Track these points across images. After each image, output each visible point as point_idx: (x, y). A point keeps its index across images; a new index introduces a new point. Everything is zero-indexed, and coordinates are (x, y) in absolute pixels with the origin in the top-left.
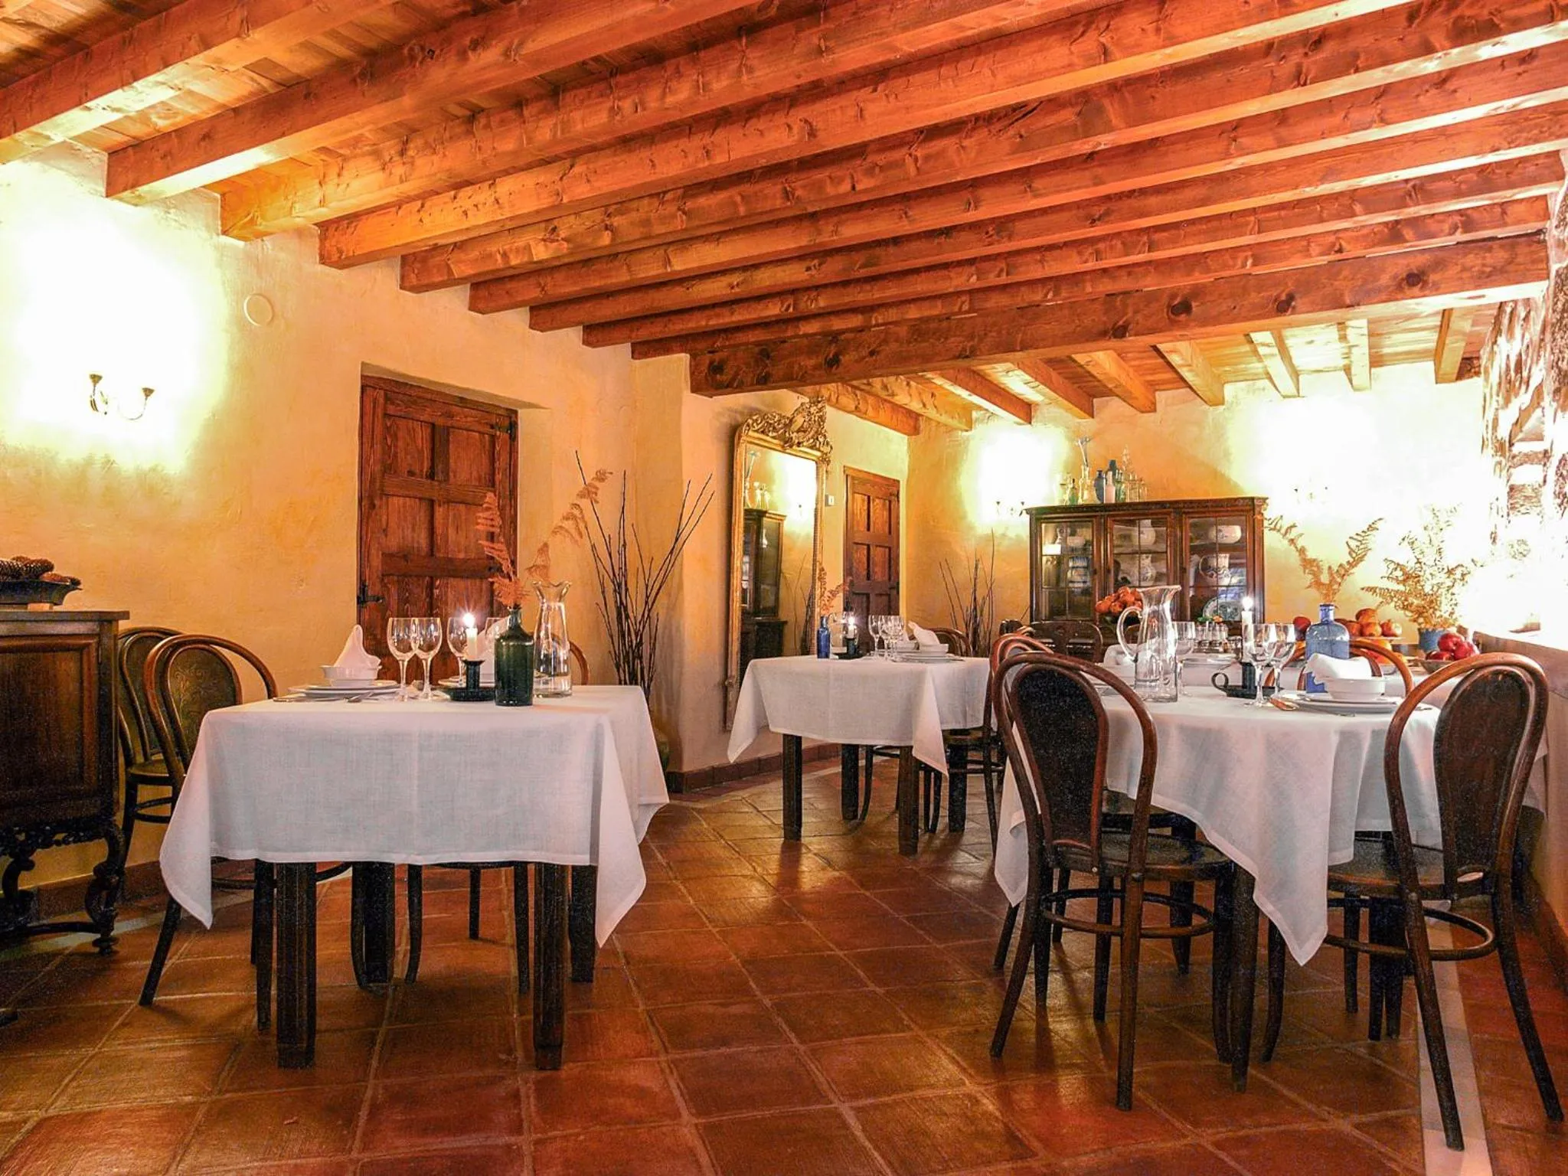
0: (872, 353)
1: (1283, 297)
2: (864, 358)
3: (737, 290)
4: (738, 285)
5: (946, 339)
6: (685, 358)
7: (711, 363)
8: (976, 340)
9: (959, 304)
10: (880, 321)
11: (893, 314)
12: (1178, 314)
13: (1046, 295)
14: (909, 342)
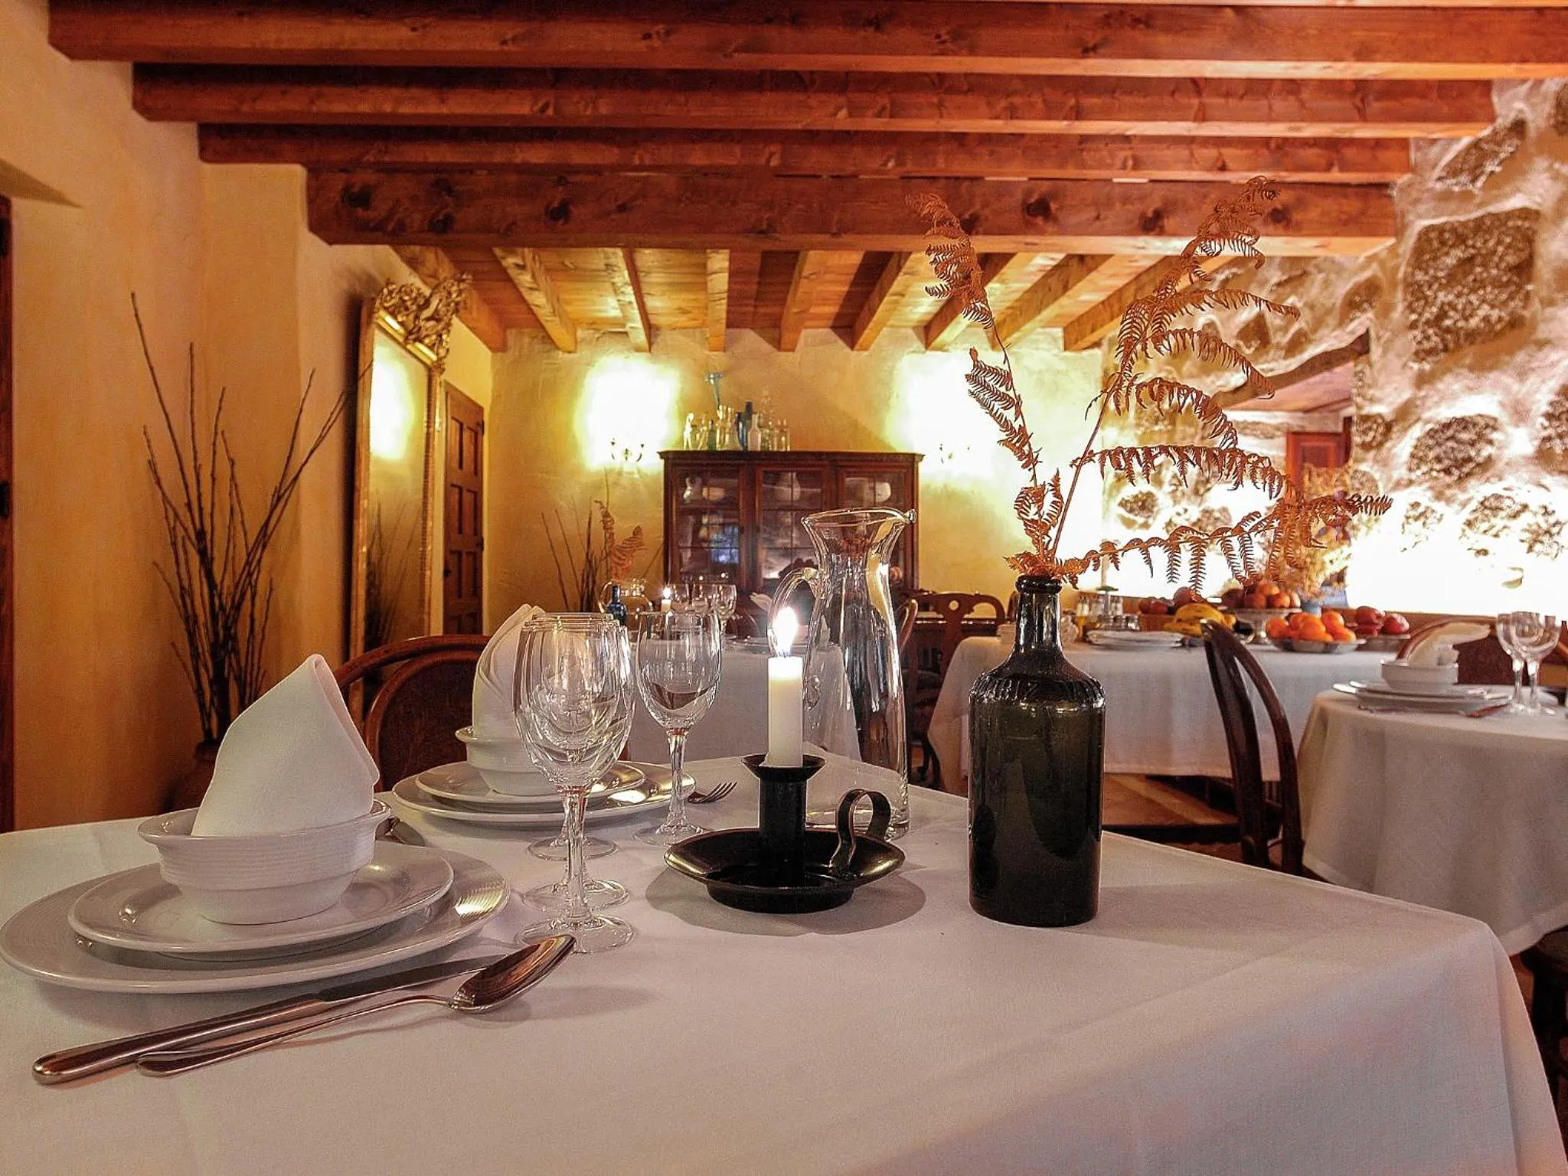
0: (622, 208)
1: (1150, 214)
2: (609, 214)
3: (510, 47)
4: (514, 39)
5: (734, 203)
6: (297, 173)
7: (347, 189)
8: (777, 210)
9: (767, 155)
10: (647, 162)
11: (667, 154)
12: (1035, 216)
13: (885, 164)
14: (679, 201)
